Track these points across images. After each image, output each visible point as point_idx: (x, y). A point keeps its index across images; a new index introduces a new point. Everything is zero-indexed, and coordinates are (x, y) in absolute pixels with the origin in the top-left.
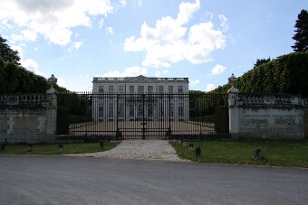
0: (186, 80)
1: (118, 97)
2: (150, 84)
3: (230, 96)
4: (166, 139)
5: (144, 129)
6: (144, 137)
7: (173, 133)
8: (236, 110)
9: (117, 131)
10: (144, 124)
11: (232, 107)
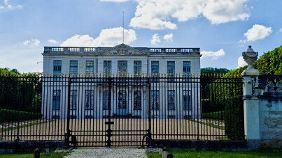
0: (196, 52)
1: (70, 82)
2: (138, 58)
3: (246, 80)
4: (143, 147)
5: (109, 131)
6: (109, 144)
7: (154, 138)
8: (256, 102)
9: (68, 134)
10: (109, 123)
11: (248, 97)
